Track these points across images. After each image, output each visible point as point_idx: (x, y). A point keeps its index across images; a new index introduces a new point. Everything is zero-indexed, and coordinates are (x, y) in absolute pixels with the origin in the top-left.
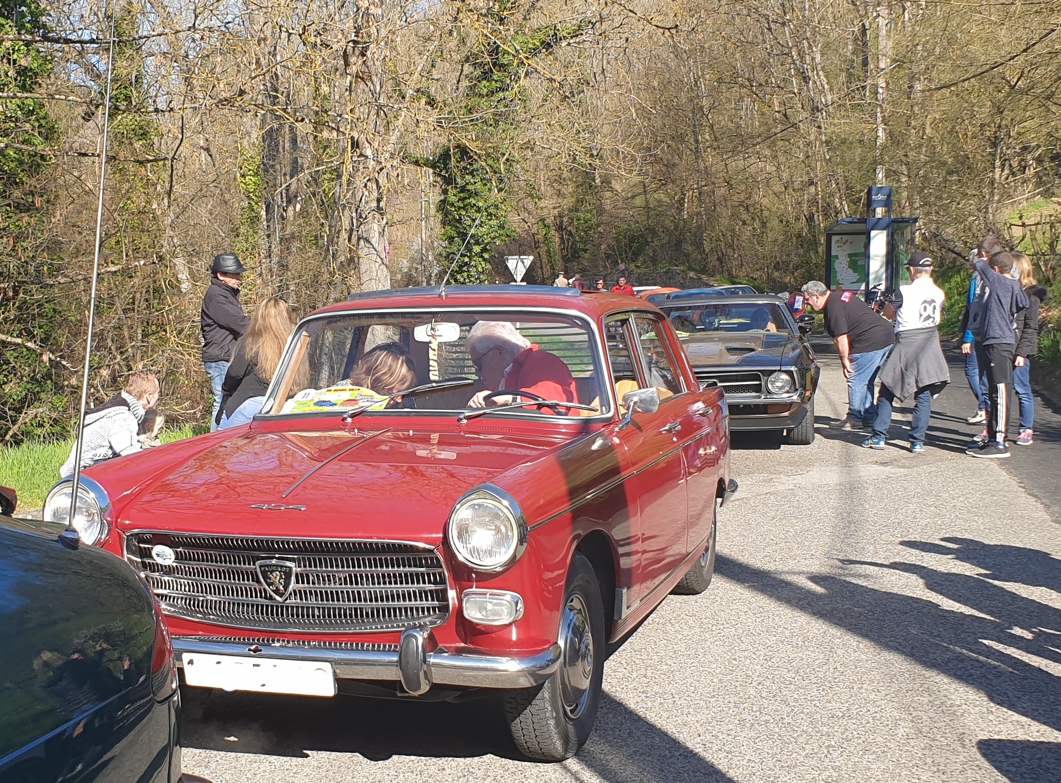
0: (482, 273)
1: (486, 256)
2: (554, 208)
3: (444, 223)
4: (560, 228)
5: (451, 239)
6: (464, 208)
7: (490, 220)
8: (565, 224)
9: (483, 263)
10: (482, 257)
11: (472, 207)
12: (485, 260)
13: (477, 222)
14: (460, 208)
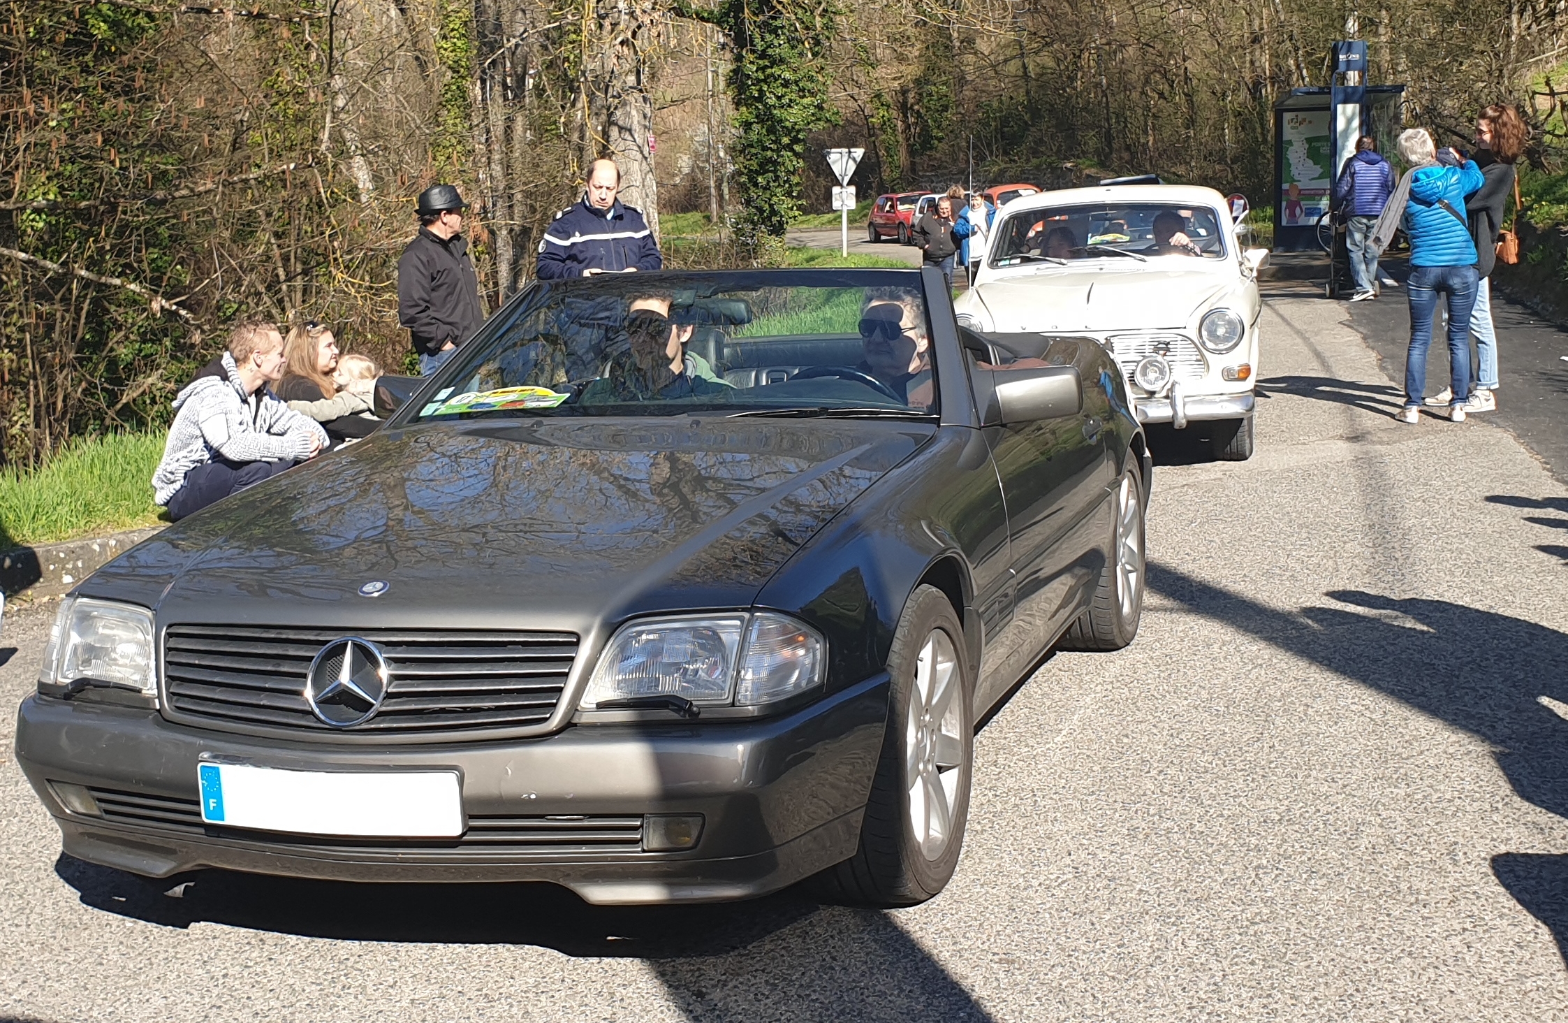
0: (793, 173)
1: (798, 148)
2: (894, 79)
3: (737, 104)
4: (904, 108)
5: (747, 126)
6: (765, 81)
7: (802, 97)
8: (911, 101)
9: (794, 159)
10: (792, 150)
11: (776, 80)
12: (796, 154)
13: (785, 101)
14: (759, 81)
